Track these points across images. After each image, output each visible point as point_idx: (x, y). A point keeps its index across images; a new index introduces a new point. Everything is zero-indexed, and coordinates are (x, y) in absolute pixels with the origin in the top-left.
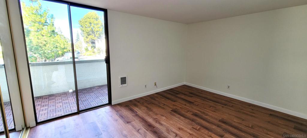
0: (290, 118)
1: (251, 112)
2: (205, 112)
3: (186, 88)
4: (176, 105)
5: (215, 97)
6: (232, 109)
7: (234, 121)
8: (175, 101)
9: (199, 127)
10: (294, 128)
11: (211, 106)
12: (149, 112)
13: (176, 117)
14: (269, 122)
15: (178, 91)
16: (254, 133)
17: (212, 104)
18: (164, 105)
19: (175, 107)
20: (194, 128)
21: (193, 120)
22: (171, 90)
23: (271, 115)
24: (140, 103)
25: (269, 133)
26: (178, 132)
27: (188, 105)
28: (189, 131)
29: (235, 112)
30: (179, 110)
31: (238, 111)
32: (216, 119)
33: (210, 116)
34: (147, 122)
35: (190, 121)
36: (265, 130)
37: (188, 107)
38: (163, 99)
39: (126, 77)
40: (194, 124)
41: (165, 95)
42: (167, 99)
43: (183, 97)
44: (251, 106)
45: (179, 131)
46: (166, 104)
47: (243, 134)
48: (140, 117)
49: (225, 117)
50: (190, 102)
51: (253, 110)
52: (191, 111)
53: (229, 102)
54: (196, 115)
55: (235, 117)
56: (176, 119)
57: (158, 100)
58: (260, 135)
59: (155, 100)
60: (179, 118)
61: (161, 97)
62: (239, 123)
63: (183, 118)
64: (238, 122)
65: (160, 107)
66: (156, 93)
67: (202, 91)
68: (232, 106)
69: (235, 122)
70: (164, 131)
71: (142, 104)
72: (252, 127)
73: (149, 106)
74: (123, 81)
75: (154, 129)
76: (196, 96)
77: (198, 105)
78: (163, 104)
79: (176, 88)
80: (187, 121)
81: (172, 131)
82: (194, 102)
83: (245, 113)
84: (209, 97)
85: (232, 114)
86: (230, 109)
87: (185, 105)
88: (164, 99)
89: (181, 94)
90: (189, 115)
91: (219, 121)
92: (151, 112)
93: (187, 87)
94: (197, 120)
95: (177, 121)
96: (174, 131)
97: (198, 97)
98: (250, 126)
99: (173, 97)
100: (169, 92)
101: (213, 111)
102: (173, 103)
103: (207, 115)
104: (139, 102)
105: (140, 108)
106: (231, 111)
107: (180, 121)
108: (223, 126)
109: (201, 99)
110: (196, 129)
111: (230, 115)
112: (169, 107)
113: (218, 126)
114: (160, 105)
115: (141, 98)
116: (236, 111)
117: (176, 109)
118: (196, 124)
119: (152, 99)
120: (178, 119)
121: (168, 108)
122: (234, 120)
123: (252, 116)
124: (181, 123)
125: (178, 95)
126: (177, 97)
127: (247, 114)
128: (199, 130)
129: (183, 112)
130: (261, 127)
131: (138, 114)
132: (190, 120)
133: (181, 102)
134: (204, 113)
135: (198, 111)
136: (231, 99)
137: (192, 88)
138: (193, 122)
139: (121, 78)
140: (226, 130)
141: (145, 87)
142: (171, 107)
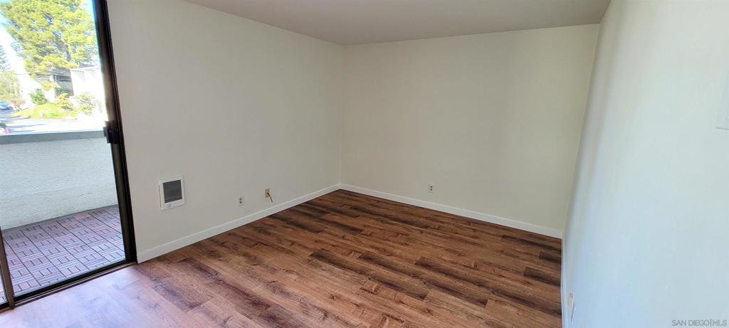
0: (532, 240)
1: (472, 237)
2: (387, 247)
3: (343, 197)
4: (320, 242)
5: (407, 213)
6: (439, 234)
7: (443, 260)
8: (318, 232)
9: (375, 285)
10: (540, 257)
11: (398, 234)
12: (253, 266)
13: (323, 270)
14: (502, 252)
15: (324, 207)
16: (479, 277)
17: (399, 228)
18: (293, 243)
19: (319, 247)
20: (366, 290)
21: (362, 272)
22: (308, 204)
23: (504, 236)
24: (225, 247)
25: (503, 273)
26: (329, 307)
27: (349, 236)
28: (354, 298)
29: (445, 240)
30: (328, 251)
31: (450, 238)
32: (410, 261)
33: (396, 256)
34: (248, 295)
35: (357, 275)
36: (497, 269)
37: (349, 243)
38: (290, 230)
39: (180, 181)
40: (364, 279)
41: (295, 218)
42: (299, 229)
43: (337, 218)
44: (472, 224)
45: (332, 303)
46: (295, 240)
47: (461, 284)
48: (228, 286)
49: (427, 253)
50: (354, 230)
51: (474, 230)
52: (357, 251)
53: (433, 220)
54: (367, 258)
55: (446, 250)
56: (322, 275)
57: (276, 232)
58: (488, 280)
59: (269, 234)
60: (331, 272)
61: (283, 223)
62: (453, 262)
63: (340, 270)
64: (451, 259)
65: (282, 250)
66: (272, 217)
67: (379, 201)
68: (438, 229)
70: (294, 311)
71: (235, 249)
72: (475, 268)
73: (252, 252)
74: (173, 191)
75: (269, 309)
76: (365, 214)
77: (370, 235)
78: (289, 241)
79: (320, 199)
80: (350, 273)
81: (314, 307)
82: (362, 228)
83: (461, 240)
84: (393, 214)
85: (440, 245)
86: (436, 235)
87: (343, 237)
88: (293, 229)
89: (333, 213)
90: (352, 260)
91: (416, 264)
92: (258, 266)
93: (346, 194)
94: (371, 270)
95: (326, 279)
96: (320, 306)
97: (371, 216)
98: (472, 265)
99: (313, 223)
100: (303, 211)
101: (402, 244)
102: (315, 236)
103: (391, 254)
104: (223, 243)
105: (227, 261)
106: (437, 238)
107: (331, 277)
108: (424, 273)
109: (377, 220)
110: (369, 292)
111: (436, 247)
112: (305, 247)
113: (415, 276)
114: (281, 245)
115: (230, 234)
116: (446, 238)
117: (323, 249)
118: (369, 279)
119: (260, 232)
120: (327, 275)
121: (303, 250)
122: (444, 258)
123: (474, 244)
124: (335, 284)
125: (326, 217)
126: (323, 220)
127: (466, 242)
128: (375, 292)
129: (339, 256)
130: (489, 264)
131: (221, 277)
132: (356, 272)
133: (332, 231)
134: (384, 251)
135: (373, 247)
136: (436, 214)
137: (357, 196)
138: (363, 276)
139: (166, 185)
140: (429, 282)
141: (241, 202)
142: (309, 247)
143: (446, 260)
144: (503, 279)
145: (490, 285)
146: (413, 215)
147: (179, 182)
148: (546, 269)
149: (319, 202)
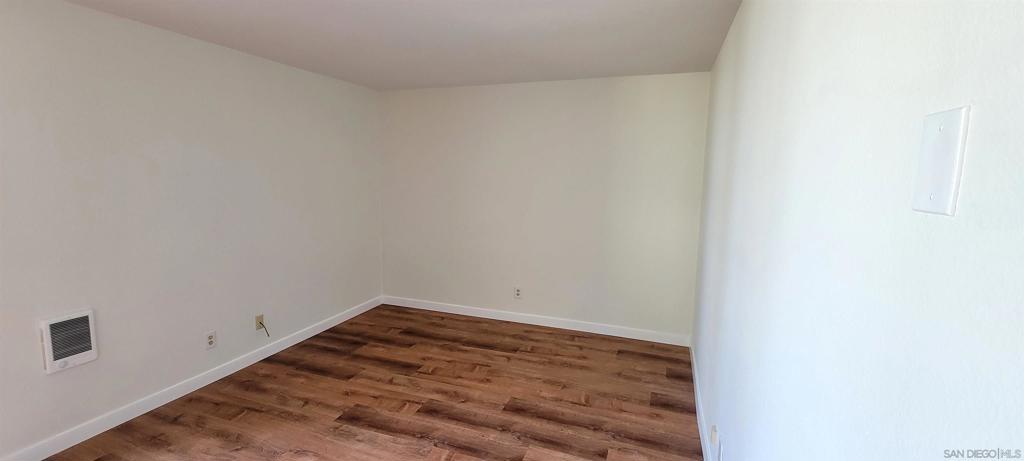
0: (654, 352)
1: (579, 358)
2: (459, 390)
3: (387, 317)
4: (354, 393)
5: (485, 332)
6: (534, 359)
7: (543, 397)
8: (349, 377)
9: (445, 454)
10: (667, 376)
11: (475, 366)
12: (234, 454)
13: (359, 441)
14: (619, 374)
15: (357, 335)
16: (594, 417)
17: (477, 355)
18: (307, 402)
19: (351, 402)
21: (423, 435)
22: (334, 334)
23: (620, 352)
24: (180, 424)
25: (625, 405)
27: (401, 378)
29: (541, 367)
30: (367, 407)
31: (550, 363)
32: (495, 406)
33: (474, 401)
35: (415, 441)
36: (615, 401)
37: (400, 389)
38: (302, 380)
39: (87, 317)
40: (427, 445)
41: (309, 358)
42: (316, 376)
43: (380, 351)
44: (576, 339)
46: (311, 396)
47: (570, 432)
49: (519, 391)
50: (407, 367)
51: (581, 348)
52: (413, 402)
53: (522, 338)
54: (430, 411)
55: (544, 382)
56: (359, 451)
57: (275, 386)
58: (606, 419)
59: (264, 391)
60: (372, 441)
61: (291, 369)
62: (557, 400)
64: (554, 395)
65: (288, 416)
66: (268, 360)
67: (443, 318)
68: (533, 350)
69: (545, 398)
71: (200, 423)
72: (587, 403)
73: (233, 427)
74: (71, 337)
76: (424, 340)
77: (433, 372)
78: (299, 399)
79: (350, 322)
80: (403, 440)
82: (419, 362)
83: (564, 364)
84: (466, 335)
85: (535, 376)
86: (529, 361)
87: (391, 382)
88: (306, 377)
89: (373, 343)
90: (408, 417)
91: (504, 409)
92: (243, 452)
93: (392, 310)
94: (437, 429)
95: (364, 457)
97: (432, 341)
98: (583, 401)
99: (341, 363)
100: (325, 345)
101: (482, 381)
102: (344, 386)
103: (467, 400)
104: (176, 419)
105: (183, 451)
106: (531, 365)
107: (375, 452)
108: (516, 423)
109: (442, 347)
111: (530, 379)
112: (328, 406)
113: (504, 428)
114: (287, 409)
115: (190, 400)
116: (543, 363)
117: (358, 405)
118: (435, 445)
119: (247, 389)
120: (367, 448)
121: (325, 412)
122: (544, 394)
123: (582, 367)
125: (362, 351)
126: (357, 357)
127: (570, 366)
129: (384, 413)
130: (605, 395)
132: (414, 435)
133: (372, 374)
134: (456, 395)
135: (438, 391)
136: (526, 329)
137: (408, 313)
138: (425, 442)
139: (55, 328)
140: (525, 435)
141: (211, 343)
142: (335, 404)
143: (544, 397)
144: (624, 415)
145: (609, 427)
146: (494, 333)
147: (85, 320)
148: (674, 392)
149: (349, 328)
